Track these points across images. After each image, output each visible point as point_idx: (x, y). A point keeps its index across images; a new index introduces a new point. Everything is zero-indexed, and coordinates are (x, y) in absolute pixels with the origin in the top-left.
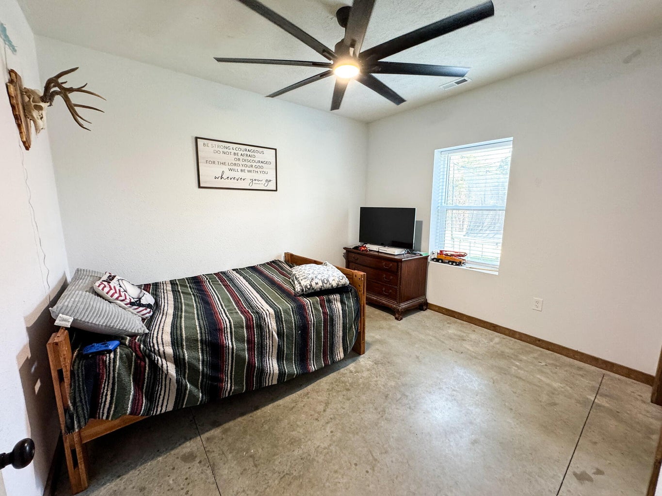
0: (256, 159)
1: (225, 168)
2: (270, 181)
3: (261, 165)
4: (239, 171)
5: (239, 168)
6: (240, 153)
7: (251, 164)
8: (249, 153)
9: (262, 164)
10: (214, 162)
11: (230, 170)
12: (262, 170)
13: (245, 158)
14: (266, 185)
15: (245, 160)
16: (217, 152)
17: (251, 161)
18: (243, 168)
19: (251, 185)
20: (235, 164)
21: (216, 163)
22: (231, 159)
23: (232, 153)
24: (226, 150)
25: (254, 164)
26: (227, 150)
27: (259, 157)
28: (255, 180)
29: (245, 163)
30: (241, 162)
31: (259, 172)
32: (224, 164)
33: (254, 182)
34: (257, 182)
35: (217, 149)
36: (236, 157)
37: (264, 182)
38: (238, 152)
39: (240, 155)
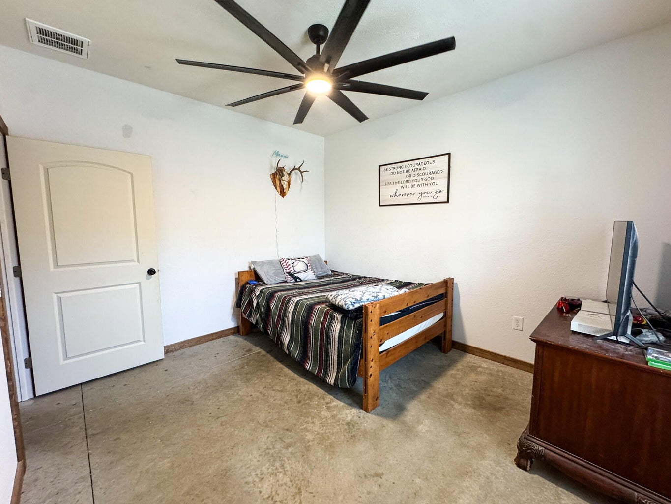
0: (426, 171)
1: (398, 186)
2: (441, 191)
3: (430, 176)
4: (410, 186)
5: (410, 184)
6: (411, 169)
7: (421, 177)
8: (419, 167)
9: (432, 175)
10: (390, 183)
11: (403, 187)
12: (431, 181)
13: (416, 172)
14: (435, 197)
15: (415, 175)
16: (393, 173)
17: (421, 174)
18: (413, 183)
19: (419, 199)
20: (407, 181)
21: (392, 183)
22: (403, 177)
23: (405, 172)
24: (399, 170)
25: (423, 177)
26: (401, 170)
27: (430, 168)
28: (425, 193)
29: (415, 178)
30: (412, 178)
31: (429, 184)
32: (398, 183)
33: (423, 195)
34: (426, 195)
35: (393, 171)
36: (408, 174)
37: (434, 193)
38: (409, 169)
39: (411, 171)
